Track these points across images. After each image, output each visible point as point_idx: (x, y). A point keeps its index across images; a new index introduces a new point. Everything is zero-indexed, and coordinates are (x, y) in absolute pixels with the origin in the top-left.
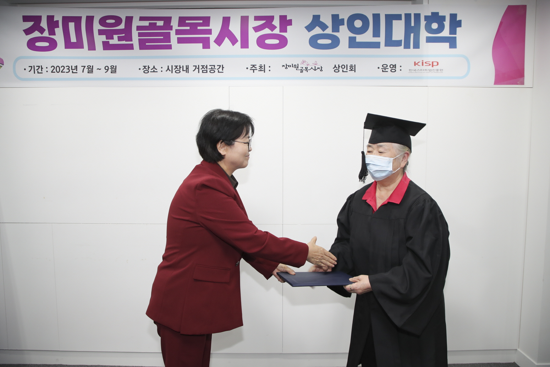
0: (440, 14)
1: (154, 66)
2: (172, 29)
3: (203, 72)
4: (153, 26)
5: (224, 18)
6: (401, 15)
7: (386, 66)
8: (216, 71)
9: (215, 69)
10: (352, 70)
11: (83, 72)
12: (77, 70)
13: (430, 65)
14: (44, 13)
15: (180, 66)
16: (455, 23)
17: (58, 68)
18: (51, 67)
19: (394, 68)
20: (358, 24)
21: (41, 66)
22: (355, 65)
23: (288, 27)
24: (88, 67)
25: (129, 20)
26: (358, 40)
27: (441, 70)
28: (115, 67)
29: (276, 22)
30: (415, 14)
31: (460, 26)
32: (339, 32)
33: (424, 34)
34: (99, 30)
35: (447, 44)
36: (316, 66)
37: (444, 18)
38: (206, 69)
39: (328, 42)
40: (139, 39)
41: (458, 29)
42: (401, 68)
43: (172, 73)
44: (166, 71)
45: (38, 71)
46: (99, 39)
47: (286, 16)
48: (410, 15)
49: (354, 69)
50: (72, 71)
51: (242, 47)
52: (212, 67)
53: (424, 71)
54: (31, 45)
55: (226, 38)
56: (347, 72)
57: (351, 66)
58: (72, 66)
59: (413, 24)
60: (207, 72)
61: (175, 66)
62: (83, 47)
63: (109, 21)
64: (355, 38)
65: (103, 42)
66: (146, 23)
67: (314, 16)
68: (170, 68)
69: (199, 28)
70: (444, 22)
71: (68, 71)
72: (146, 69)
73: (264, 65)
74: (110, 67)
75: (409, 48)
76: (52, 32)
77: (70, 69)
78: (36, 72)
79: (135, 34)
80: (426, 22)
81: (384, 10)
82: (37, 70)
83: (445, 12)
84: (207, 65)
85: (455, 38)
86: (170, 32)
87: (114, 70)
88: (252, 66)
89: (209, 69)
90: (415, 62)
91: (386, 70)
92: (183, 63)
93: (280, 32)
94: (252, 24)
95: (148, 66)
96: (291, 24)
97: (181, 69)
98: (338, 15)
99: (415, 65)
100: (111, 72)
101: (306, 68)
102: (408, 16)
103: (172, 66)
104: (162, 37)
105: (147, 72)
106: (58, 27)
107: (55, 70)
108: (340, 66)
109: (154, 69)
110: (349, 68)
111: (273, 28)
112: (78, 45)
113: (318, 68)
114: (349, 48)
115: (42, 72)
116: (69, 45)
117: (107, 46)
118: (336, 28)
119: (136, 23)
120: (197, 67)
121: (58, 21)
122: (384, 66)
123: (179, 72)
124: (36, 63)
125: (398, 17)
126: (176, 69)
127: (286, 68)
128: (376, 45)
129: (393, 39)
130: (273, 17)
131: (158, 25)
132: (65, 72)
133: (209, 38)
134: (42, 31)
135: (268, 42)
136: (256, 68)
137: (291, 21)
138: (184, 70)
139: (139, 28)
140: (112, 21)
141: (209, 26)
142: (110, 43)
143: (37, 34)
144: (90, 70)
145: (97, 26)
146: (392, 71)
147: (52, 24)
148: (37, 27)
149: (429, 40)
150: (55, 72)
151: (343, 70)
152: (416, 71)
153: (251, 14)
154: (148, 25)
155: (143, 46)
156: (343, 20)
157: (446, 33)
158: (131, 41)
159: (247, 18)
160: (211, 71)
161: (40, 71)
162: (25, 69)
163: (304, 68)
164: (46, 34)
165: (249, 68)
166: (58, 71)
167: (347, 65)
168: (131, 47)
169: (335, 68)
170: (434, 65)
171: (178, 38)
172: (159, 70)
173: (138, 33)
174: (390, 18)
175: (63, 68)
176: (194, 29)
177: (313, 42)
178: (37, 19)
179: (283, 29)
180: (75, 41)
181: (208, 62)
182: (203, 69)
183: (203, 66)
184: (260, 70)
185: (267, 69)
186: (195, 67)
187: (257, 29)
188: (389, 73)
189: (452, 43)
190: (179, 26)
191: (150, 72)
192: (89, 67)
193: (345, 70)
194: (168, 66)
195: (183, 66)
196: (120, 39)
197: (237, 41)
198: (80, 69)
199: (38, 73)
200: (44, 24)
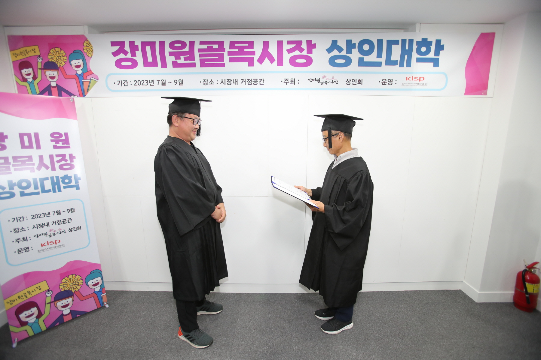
0: (428, 41)
1: (211, 80)
2: (225, 51)
3: (248, 84)
4: (210, 49)
5: (264, 42)
6: (399, 41)
7: (385, 80)
8: (258, 83)
9: (258, 82)
10: (359, 83)
11: (158, 85)
12: (153, 84)
13: (418, 80)
14: (126, 38)
15: (231, 79)
16: (439, 47)
17: (139, 81)
18: (134, 81)
19: (391, 82)
20: (366, 47)
21: (127, 81)
22: (362, 80)
23: (313, 50)
24: (161, 81)
25: (192, 44)
26: (365, 60)
27: (425, 84)
28: (182, 81)
29: (304, 46)
30: (409, 40)
31: (443, 49)
32: (351, 54)
33: (415, 56)
34: (169, 52)
35: (432, 64)
36: (333, 80)
37: (431, 43)
38: (250, 82)
39: (343, 61)
40: (200, 59)
41: (441, 52)
42: (396, 82)
43: (225, 84)
44: (221, 83)
45: (124, 85)
46: (170, 59)
47: (311, 41)
48: (406, 40)
49: (361, 83)
50: (150, 84)
51: (278, 65)
52: (255, 81)
53: (413, 85)
54: (118, 64)
55: (266, 58)
56: (356, 84)
57: (359, 80)
58: (149, 80)
59: (407, 48)
60: (251, 84)
61: (227, 80)
62: (157, 65)
63: (177, 45)
64: (363, 58)
65: (173, 62)
66: (205, 47)
67: (333, 41)
68: (224, 81)
69: (245, 50)
70: (431, 46)
71: (147, 84)
72: (205, 82)
73: (295, 79)
74: (178, 81)
75: (403, 66)
76: (134, 54)
77: (148, 82)
78: (123, 85)
79: (197, 55)
80: (417, 46)
81: (386, 36)
82: (124, 83)
83: (432, 39)
84: (251, 79)
85: (439, 58)
86: (223, 54)
87: (181, 82)
88: (285, 80)
89: (253, 82)
90: (407, 78)
91: (385, 83)
92: (233, 77)
93: (307, 53)
94: (286, 47)
95: (207, 80)
96: (315, 47)
97: (232, 82)
98: (351, 40)
99: (407, 80)
100: (179, 85)
101: (326, 82)
102: (404, 41)
103: (225, 80)
104: (218, 58)
105: (206, 84)
106: (138, 50)
107: (137, 84)
108: (351, 80)
109: (211, 82)
110: (357, 81)
111: (302, 50)
112: (154, 64)
113: (335, 82)
114: (358, 66)
115: (127, 85)
116: (146, 64)
117: (175, 65)
118: (349, 51)
119: (197, 46)
120: (244, 80)
121: (137, 46)
122: (383, 80)
123: (230, 84)
124: (122, 78)
125: (396, 42)
126: (228, 82)
127: (311, 81)
128: (379, 64)
129: (392, 59)
130: (301, 41)
131: (214, 48)
132: (144, 85)
133: (253, 58)
134: (126, 53)
135: (298, 61)
136: (288, 81)
137: (315, 44)
138: (234, 82)
139: (199, 50)
140: (179, 45)
141: (253, 48)
142: (178, 62)
143: (122, 56)
144: (164, 83)
145: (167, 49)
146: (390, 84)
147: (134, 48)
148: (122, 50)
149: (419, 60)
150: (137, 85)
151: (353, 83)
152: (407, 85)
153: (285, 39)
154: (207, 48)
155: (203, 64)
156: (355, 44)
157: (431, 55)
158: (194, 60)
159: (282, 41)
160: (254, 84)
161: (126, 84)
162: (115, 83)
163: (324, 82)
164: (129, 56)
165: (283, 81)
166: (139, 84)
167: (356, 79)
168: (193, 65)
169: (347, 82)
170: (421, 80)
171: (229, 58)
172: (215, 82)
173: (200, 54)
174: (390, 43)
175: (143, 81)
176: (241, 51)
177: (332, 62)
178: (122, 44)
179: (310, 51)
180: (152, 61)
181: (252, 77)
182: (248, 82)
183: (248, 80)
184: (291, 82)
185: (296, 82)
186: (242, 80)
187: (289, 51)
188: (387, 87)
189: (436, 62)
190: (230, 49)
191: (208, 84)
192: (163, 80)
193: (354, 83)
194: (222, 80)
195: (233, 80)
196: (185, 59)
197: (275, 60)
198: (156, 82)
199: (125, 86)
200: (127, 48)
